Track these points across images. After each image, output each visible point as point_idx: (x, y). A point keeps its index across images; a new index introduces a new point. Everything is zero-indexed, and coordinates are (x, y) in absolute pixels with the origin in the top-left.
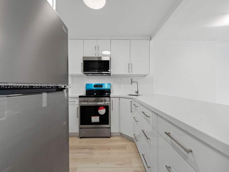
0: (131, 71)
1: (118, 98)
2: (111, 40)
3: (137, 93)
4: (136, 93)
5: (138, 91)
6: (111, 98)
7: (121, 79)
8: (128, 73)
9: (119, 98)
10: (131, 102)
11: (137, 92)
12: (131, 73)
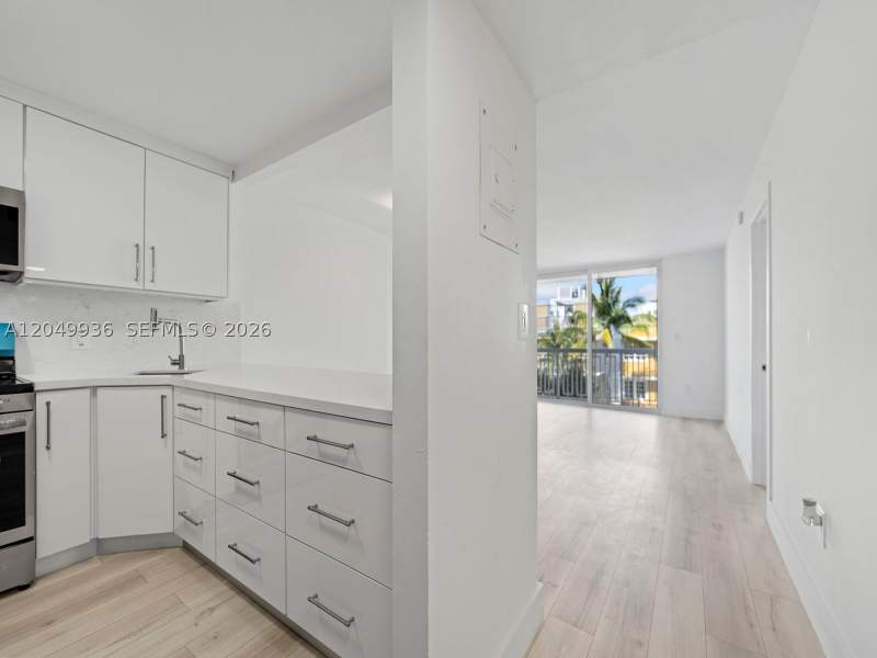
0: (149, 277)
1: (87, 392)
2: (25, 106)
3: (177, 367)
4: (174, 364)
5: (182, 357)
6: (39, 396)
7: (88, 307)
8: (133, 285)
9: (94, 389)
10: (163, 397)
11: (179, 362)
12: (149, 286)
